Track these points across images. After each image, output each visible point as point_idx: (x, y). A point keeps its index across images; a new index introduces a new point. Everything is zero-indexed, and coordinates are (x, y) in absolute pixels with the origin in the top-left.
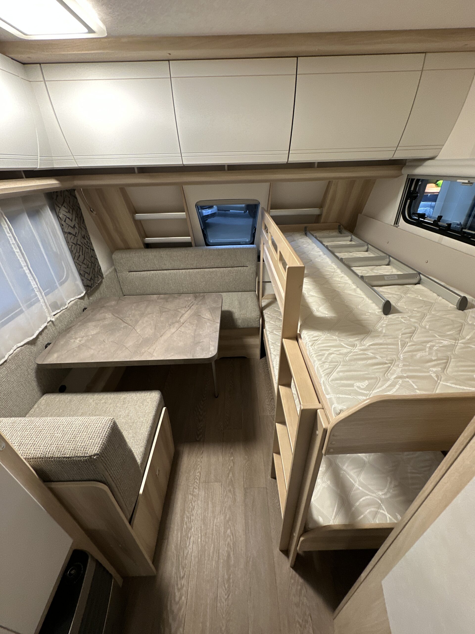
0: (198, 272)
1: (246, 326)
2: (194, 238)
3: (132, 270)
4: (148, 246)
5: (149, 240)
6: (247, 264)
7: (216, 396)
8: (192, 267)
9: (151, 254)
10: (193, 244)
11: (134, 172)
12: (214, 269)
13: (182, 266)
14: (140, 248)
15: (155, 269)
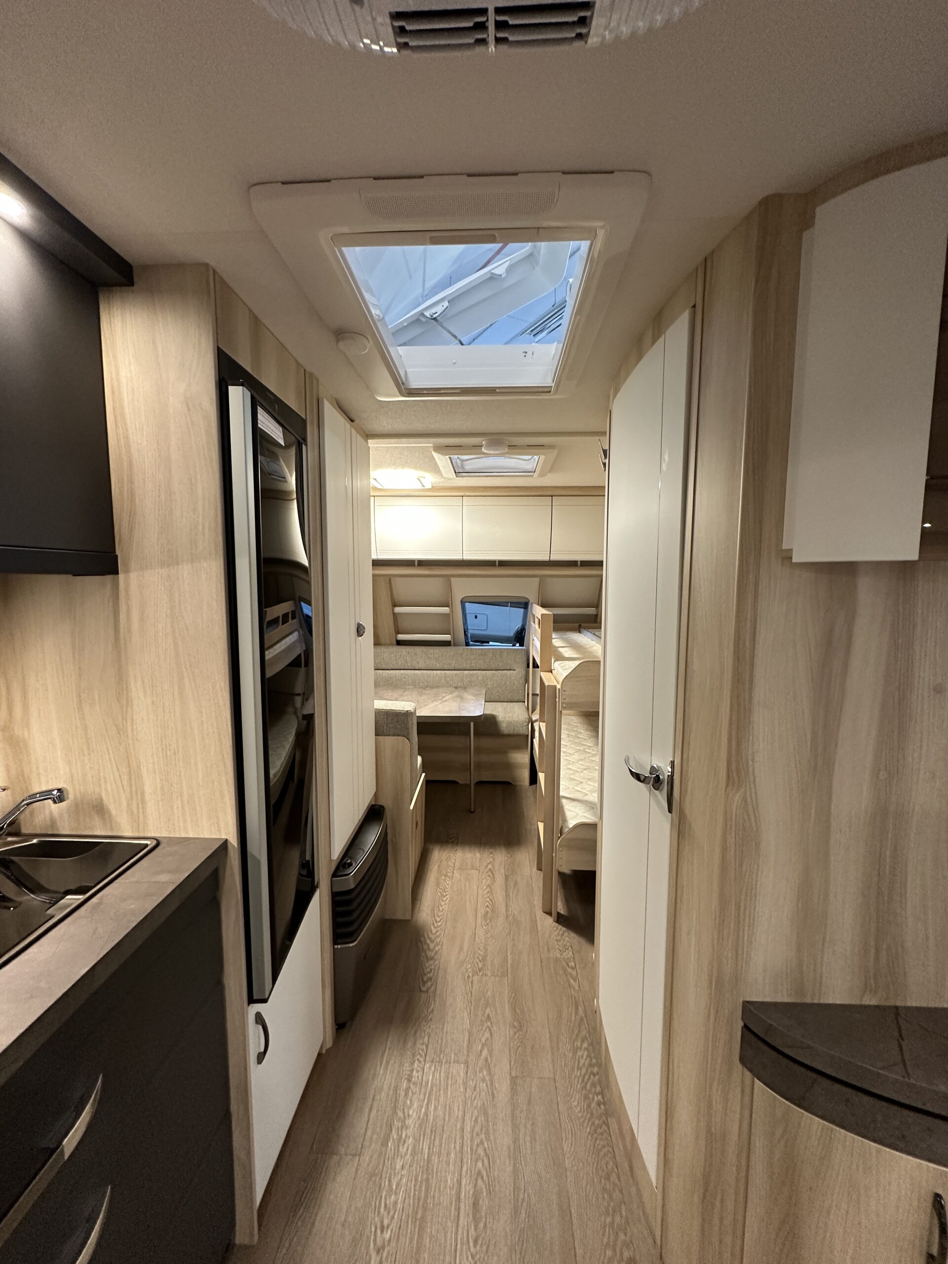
0: (456, 674)
1: (511, 732)
2: (454, 638)
3: (379, 668)
4: (399, 643)
5: (401, 637)
6: (515, 667)
7: (472, 811)
8: (450, 667)
9: (404, 650)
10: (452, 643)
11: (414, 565)
12: (475, 672)
13: (438, 666)
14: (392, 644)
15: (406, 667)
